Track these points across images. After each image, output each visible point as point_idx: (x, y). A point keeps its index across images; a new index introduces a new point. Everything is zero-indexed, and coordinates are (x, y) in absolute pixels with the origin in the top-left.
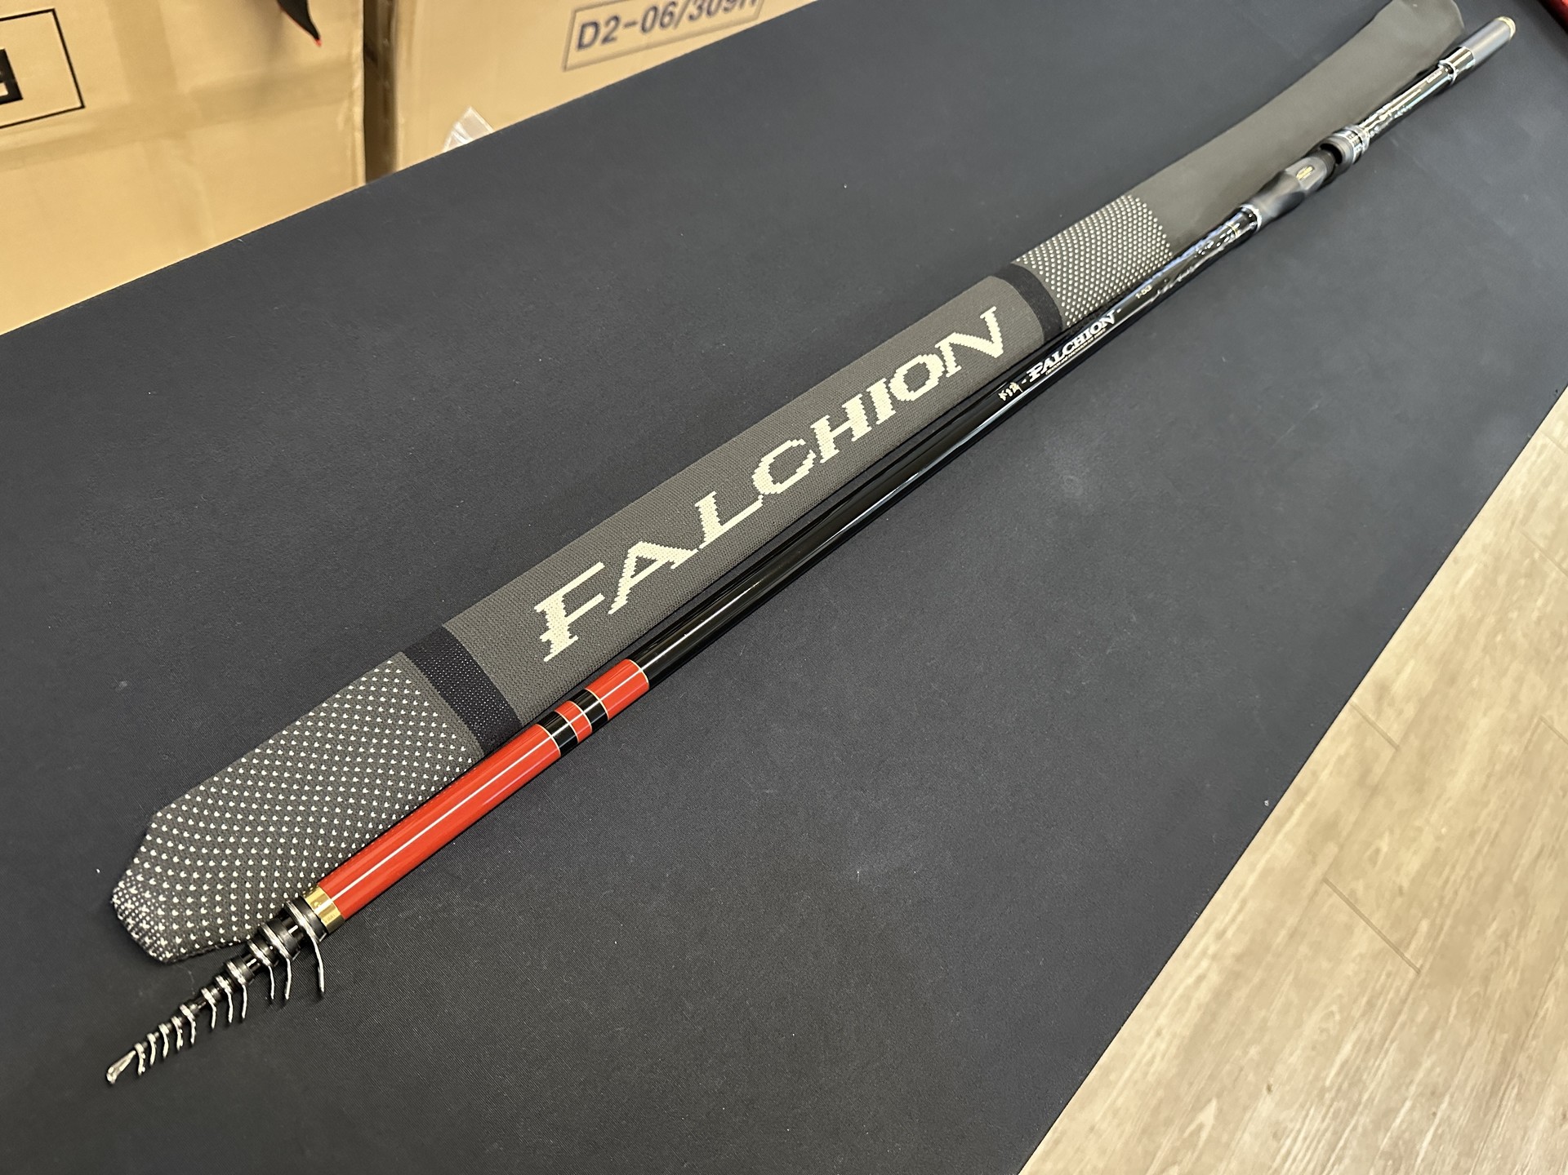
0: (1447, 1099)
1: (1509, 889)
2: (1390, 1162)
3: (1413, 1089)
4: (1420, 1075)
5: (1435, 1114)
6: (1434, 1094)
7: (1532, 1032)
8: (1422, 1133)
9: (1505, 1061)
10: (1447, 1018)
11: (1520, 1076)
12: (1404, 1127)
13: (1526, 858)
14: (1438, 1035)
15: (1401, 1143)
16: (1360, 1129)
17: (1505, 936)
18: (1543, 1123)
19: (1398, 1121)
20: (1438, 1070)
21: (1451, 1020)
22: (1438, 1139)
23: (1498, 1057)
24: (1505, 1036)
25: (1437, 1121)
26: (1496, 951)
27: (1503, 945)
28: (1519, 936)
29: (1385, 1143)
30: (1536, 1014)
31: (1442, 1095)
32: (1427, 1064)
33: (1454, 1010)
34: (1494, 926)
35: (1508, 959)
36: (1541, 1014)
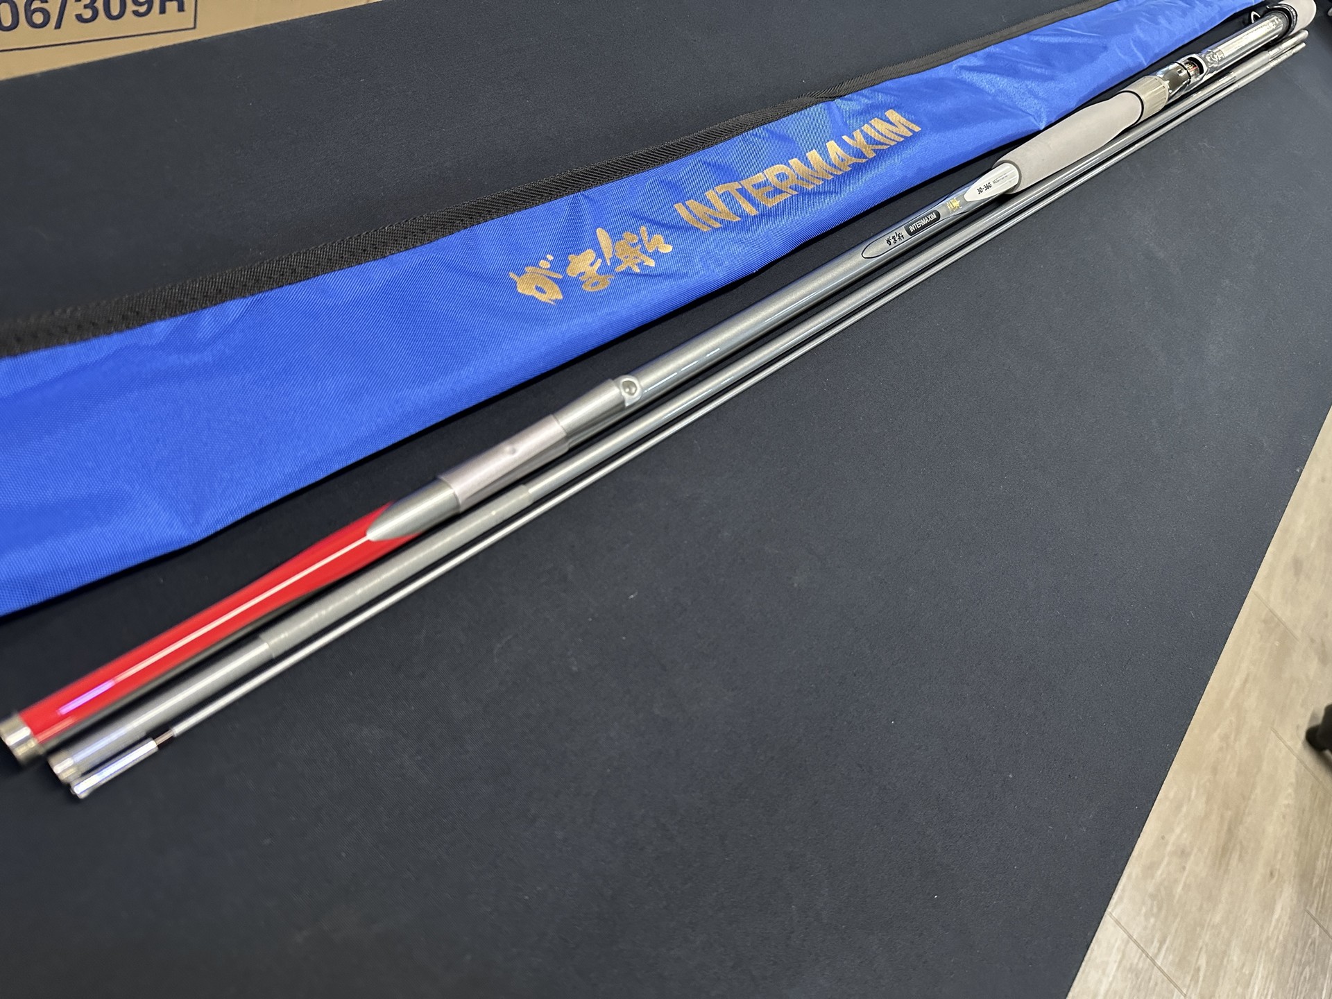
0: (1192, 858)
1: (1227, 704)
2: (1155, 903)
3: (1169, 848)
4: (1172, 839)
5: (1184, 868)
6: (1183, 853)
7: (1247, 811)
8: (1176, 881)
9: (1230, 831)
10: (1189, 799)
11: (1241, 843)
12: (1164, 876)
13: (1237, 684)
14: (1184, 809)
15: (1162, 889)
16: (1134, 876)
17: (1225, 738)
18: (1258, 877)
19: (1159, 872)
20: (1185, 835)
21: (1193, 797)
22: (1187, 887)
23: (1225, 827)
24: (1230, 813)
25: (1186, 873)
26: (1221, 749)
27: (1225, 745)
28: (1235, 740)
29: (1151, 888)
30: (1249, 799)
31: (1189, 854)
32: (1178, 831)
33: (1194, 793)
34: (1219, 731)
35: (1229, 757)
36: (1253, 797)
